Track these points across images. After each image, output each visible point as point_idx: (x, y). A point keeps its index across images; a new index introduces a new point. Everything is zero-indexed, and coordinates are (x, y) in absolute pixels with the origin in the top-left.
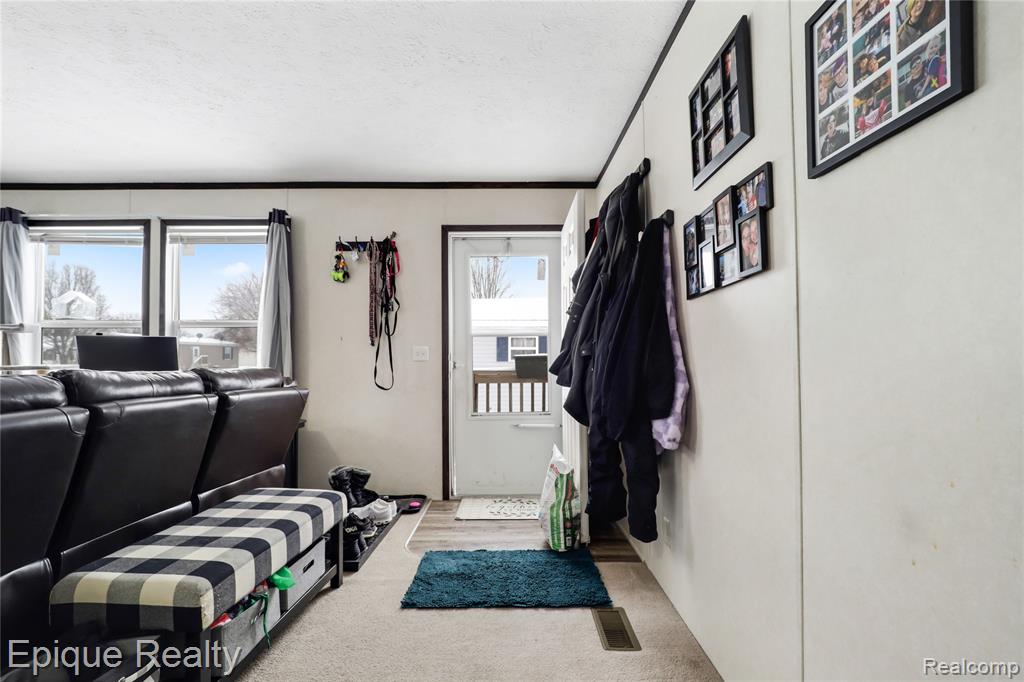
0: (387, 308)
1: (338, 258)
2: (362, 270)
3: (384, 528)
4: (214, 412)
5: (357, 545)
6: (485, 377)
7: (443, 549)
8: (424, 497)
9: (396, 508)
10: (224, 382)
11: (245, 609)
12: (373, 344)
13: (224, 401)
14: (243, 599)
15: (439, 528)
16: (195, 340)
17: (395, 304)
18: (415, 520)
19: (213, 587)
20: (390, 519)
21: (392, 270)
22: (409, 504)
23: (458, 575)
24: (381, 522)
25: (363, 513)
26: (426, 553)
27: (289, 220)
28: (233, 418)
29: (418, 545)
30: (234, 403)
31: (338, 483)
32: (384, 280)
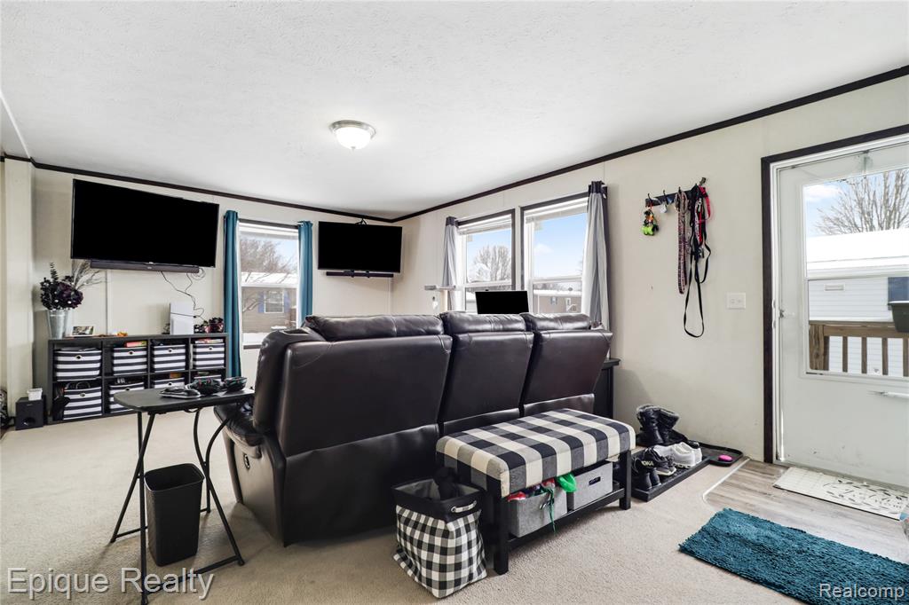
0: (696, 255)
1: (647, 213)
2: (670, 221)
3: (684, 472)
4: (531, 346)
5: (648, 478)
6: (841, 329)
7: (746, 512)
8: (739, 453)
9: (701, 456)
10: (540, 324)
11: (536, 495)
12: (681, 292)
13: (538, 338)
14: (535, 486)
15: (750, 490)
16: (566, 293)
17: (706, 252)
18: (725, 474)
19: (510, 469)
20: (693, 465)
21: (702, 216)
22: (718, 456)
23: (755, 544)
24: (683, 465)
25: (664, 452)
26: (724, 510)
27: (606, 188)
28: (546, 351)
29: (718, 499)
30: (546, 340)
31: (645, 418)
32: (693, 230)
